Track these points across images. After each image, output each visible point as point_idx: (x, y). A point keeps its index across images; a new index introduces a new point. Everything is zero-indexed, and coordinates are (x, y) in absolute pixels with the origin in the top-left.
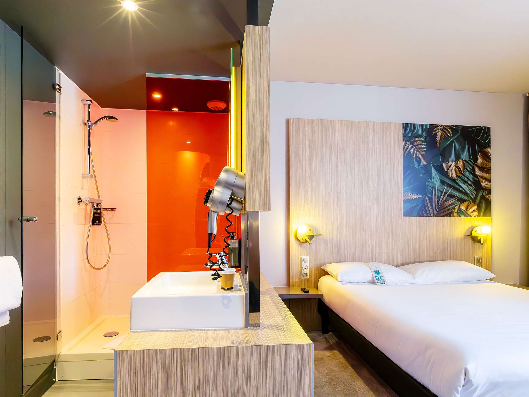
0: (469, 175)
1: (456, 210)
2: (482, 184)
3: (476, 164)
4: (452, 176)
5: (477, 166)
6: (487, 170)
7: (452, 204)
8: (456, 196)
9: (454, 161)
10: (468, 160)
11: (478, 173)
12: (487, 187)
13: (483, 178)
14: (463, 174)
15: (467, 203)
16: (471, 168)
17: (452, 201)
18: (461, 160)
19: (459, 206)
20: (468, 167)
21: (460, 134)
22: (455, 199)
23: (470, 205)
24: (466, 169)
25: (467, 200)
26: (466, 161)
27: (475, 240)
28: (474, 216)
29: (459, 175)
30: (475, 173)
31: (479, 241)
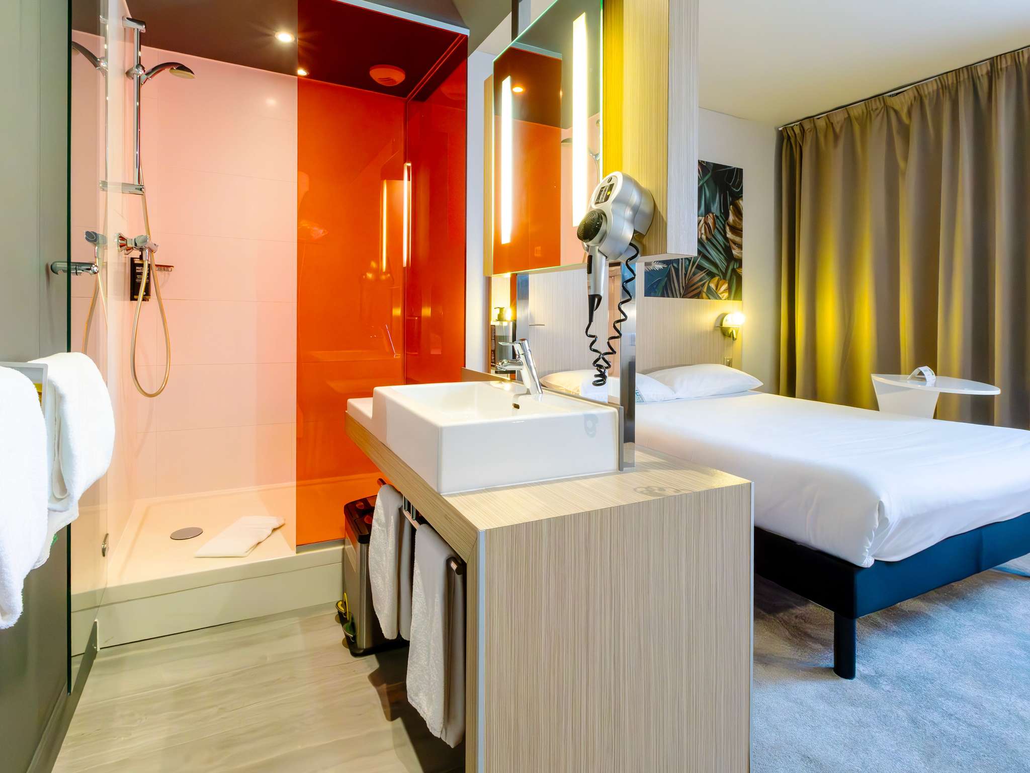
0: (720, 238)
1: (705, 289)
2: (734, 252)
3: (727, 223)
4: (701, 238)
5: (729, 225)
6: (737, 231)
7: (701, 280)
8: (706, 269)
9: (704, 215)
10: (718, 215)
11: (729, 235)
12: (738, 256)
13: (735, 243)
14: (713, 236)
15: (717, 279)
16: (721, 226)
17: (701, 275)
18: (711, 215)
19: (709, 283)
20: (719, 225)
21: (711, 176)
22: (704, 273)
23: (721, 282)
24: (718, 229)
25: (718, 275)
26: (717, 217)
27: (725, 333)
28: (724, 298)
29: (710, 237)
30: (726, 235)
31: (731, 336)
